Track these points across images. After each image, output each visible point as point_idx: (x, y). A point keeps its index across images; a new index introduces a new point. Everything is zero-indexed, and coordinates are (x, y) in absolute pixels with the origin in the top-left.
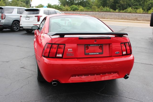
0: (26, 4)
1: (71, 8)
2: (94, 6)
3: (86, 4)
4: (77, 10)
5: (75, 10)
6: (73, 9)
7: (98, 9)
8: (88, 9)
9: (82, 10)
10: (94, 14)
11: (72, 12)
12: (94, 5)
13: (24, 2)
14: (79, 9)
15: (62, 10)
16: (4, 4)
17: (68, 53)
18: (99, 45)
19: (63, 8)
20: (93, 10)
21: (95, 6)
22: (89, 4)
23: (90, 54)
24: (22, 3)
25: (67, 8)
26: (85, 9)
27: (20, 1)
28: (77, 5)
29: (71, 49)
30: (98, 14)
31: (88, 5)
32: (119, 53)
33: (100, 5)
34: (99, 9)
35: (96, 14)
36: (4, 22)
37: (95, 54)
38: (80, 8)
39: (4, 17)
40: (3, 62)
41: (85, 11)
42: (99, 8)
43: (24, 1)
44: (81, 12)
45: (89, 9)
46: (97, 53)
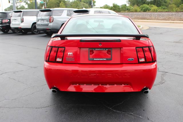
0: (89, 5)
1: (141, 9)
2: (171, 5)
3: (161, 3)
4: (149, 10)
5: (146, 11)
6: (144, 9)
7: (176, 9)
8: (163, 9)
9: (154, 10)
10: (170, 15)
11: (141, 13)
12: (172, 3)
13: (87, 3)
14: (150, 10)
15: (129, 11)
16: (64, 6)
17: (68, 57)
18: (107, 50)
19: (131, 8)
20: (170, 10)
21: (174, 5)
22: (166, 3)
23: (94, 59)
24: (85, 4)
25: (136, 8)
26: (160, 8)
27: (83, 2)
28: (150, 5)
29: (72, 53)
30: (175, 14)
31: (164, 3)
32: (133, 59)
33: (180, 3)
34: (178, 8)
35: (172, 15)
36: (52, 26)
37: (101, 59)
38: (152, 8)
39: (52, 20)
40: (31, 67)
41: (159, 12)
42: (178, 6)
43: (87, 1)
44: (153, 13)
45: (165, 8)
46: (104, 59)
